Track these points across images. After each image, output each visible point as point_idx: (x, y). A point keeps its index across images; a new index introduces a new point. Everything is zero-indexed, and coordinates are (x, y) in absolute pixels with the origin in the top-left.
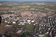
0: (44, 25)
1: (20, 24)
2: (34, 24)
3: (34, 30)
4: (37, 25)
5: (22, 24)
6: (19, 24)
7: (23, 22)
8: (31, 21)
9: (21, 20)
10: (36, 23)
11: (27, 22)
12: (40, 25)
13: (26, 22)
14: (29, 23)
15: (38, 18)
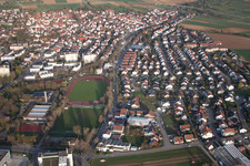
0: (146, 73)
1: (31, 74)
2: (99, 71)
3: (102, 99)
4: (112, 75)
5: (43, 77)
6: (27, 78)
7: (46, 65)
8: (80, 59)
9: (32, 54)
10: (107, 66)
11: (64, 61)
12: (124, 73)
13: (59, 61)
14: (75, 69)
15: (110, 42)
